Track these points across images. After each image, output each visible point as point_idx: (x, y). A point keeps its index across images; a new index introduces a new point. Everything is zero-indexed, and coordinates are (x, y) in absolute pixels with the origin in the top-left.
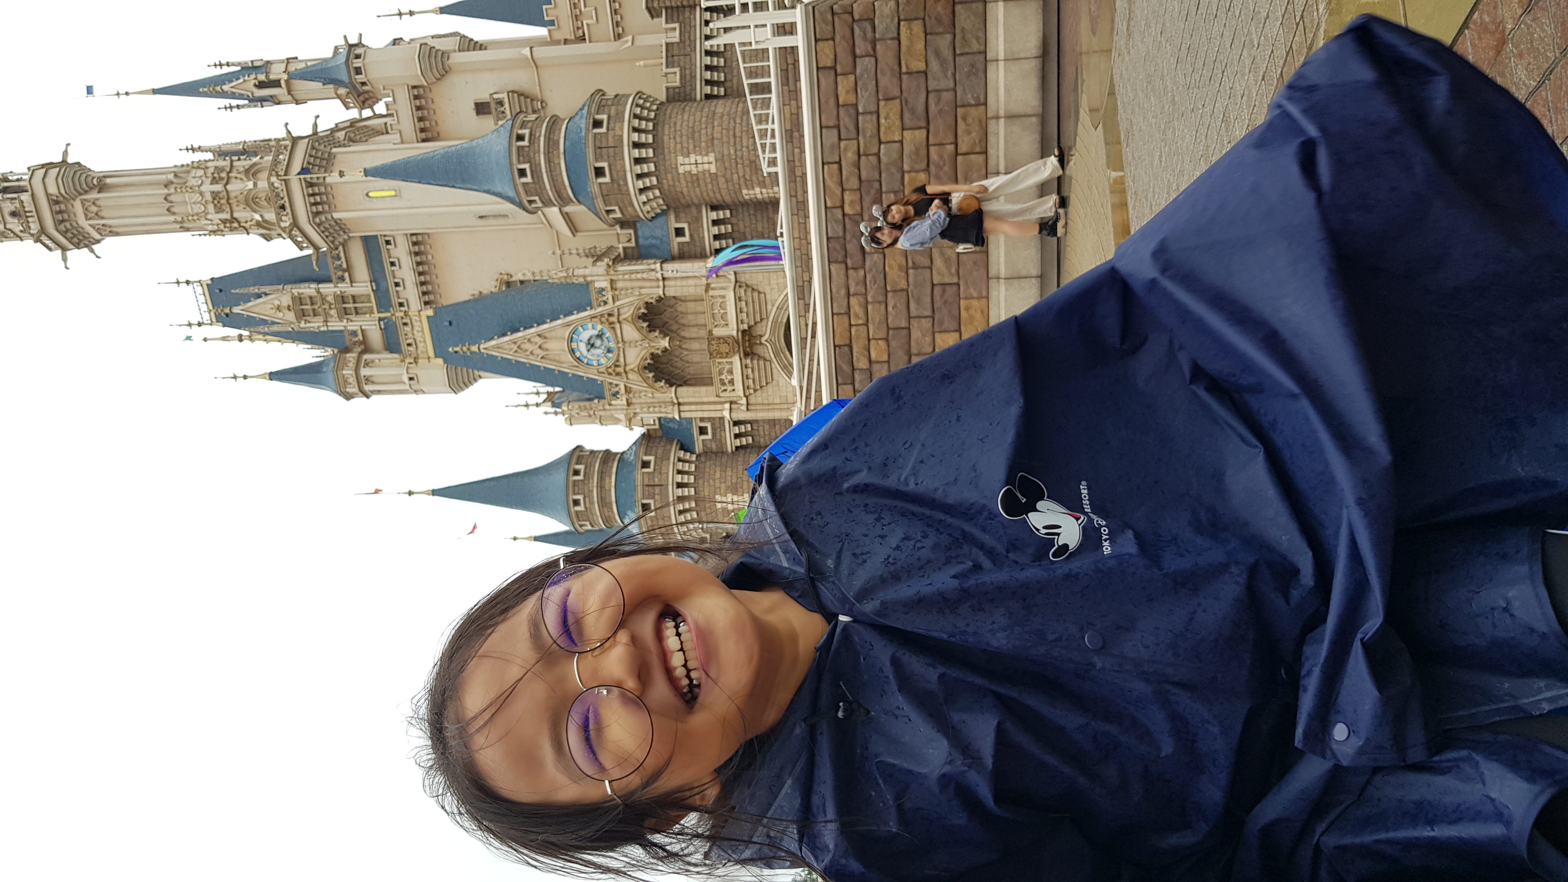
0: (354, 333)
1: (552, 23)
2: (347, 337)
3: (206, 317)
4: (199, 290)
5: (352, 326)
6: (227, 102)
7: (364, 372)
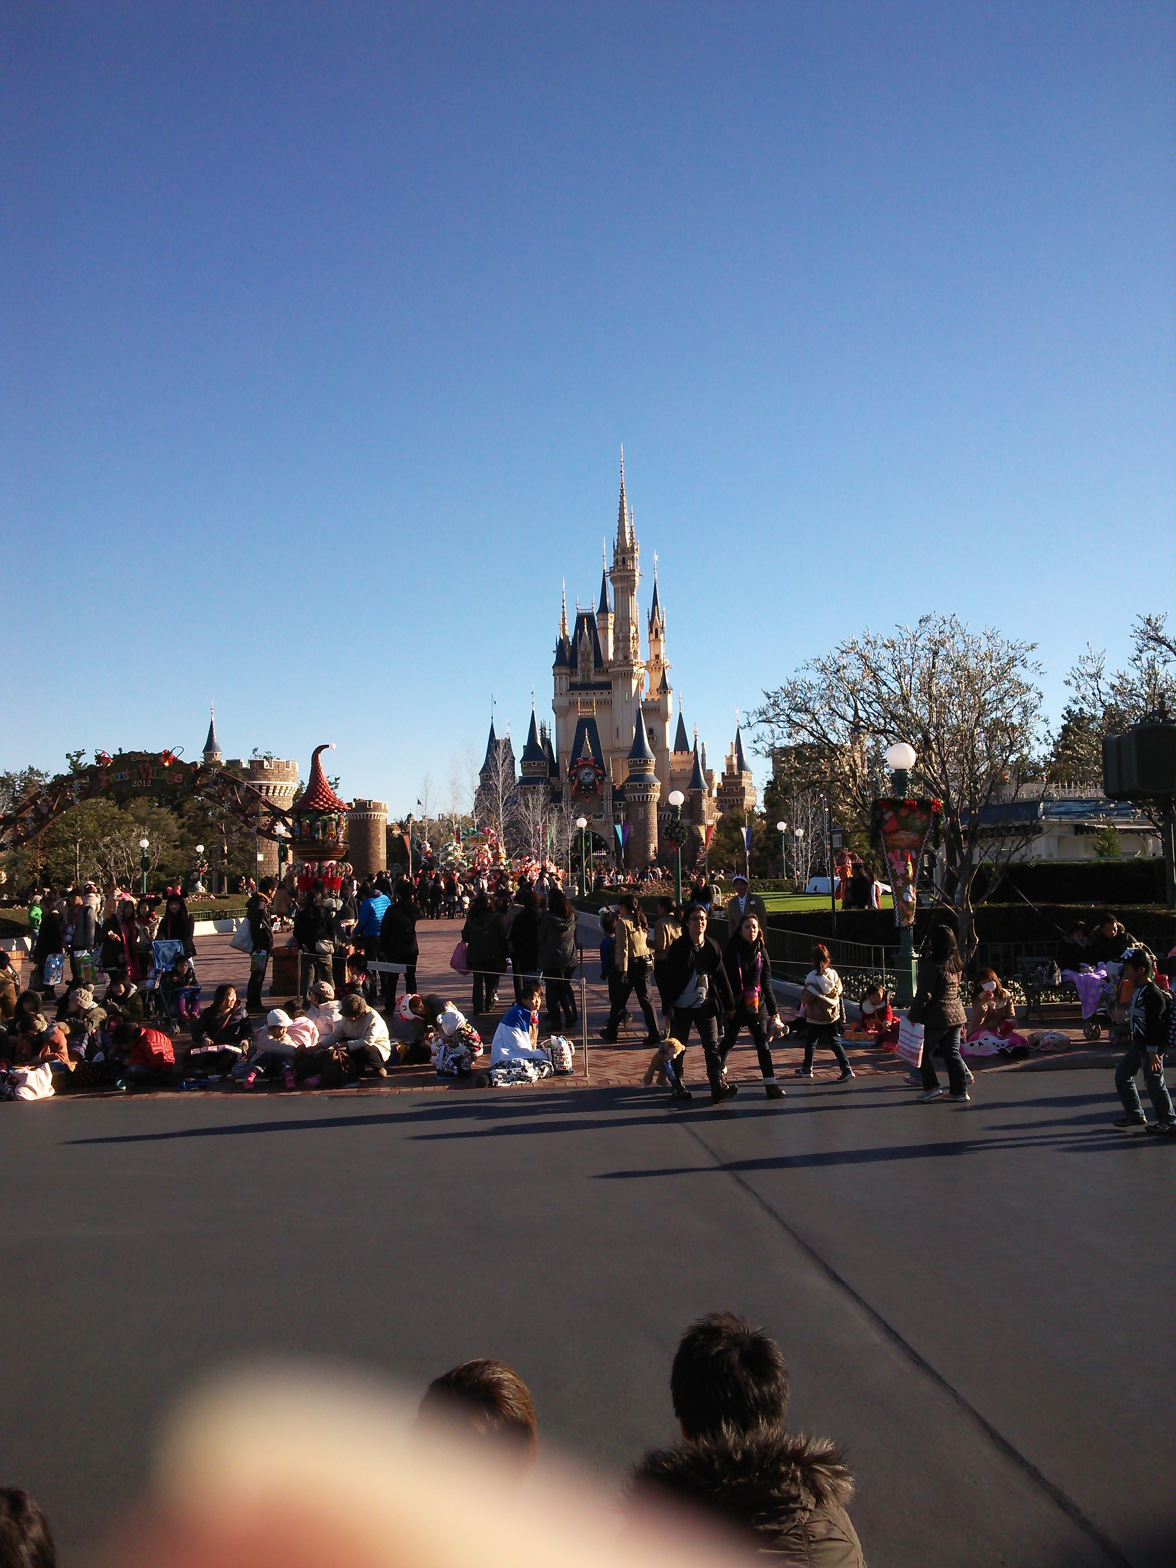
0: (576, 672)
1: (675, 754)
2: (576, 670)
3: (580, 612)
4: (591, 612)
5: (579, 672)
6: (650, 612)
7: (564, 677)
